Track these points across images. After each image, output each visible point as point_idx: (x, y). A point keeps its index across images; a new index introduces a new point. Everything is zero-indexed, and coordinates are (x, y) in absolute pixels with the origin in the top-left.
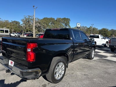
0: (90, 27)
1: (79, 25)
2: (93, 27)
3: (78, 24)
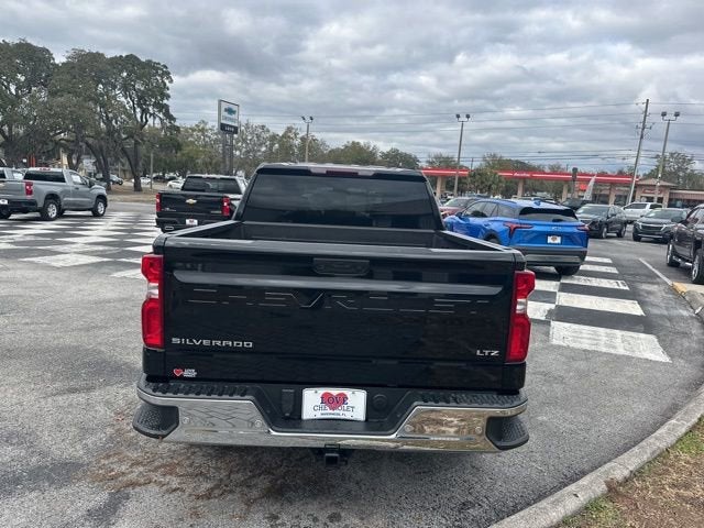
1: (230, 111)
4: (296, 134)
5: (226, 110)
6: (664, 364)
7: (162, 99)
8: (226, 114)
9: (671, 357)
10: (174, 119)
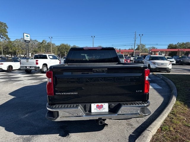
0: (44, 41)
1: (27, 36)
2: (47, 42)
3: (25, 35)
4: (46, 42)
5: (26, 36)
6: (161, 89)
7: (5, 33)
8: (26, 37)
9: (162, 87)
10: (10, 39)
